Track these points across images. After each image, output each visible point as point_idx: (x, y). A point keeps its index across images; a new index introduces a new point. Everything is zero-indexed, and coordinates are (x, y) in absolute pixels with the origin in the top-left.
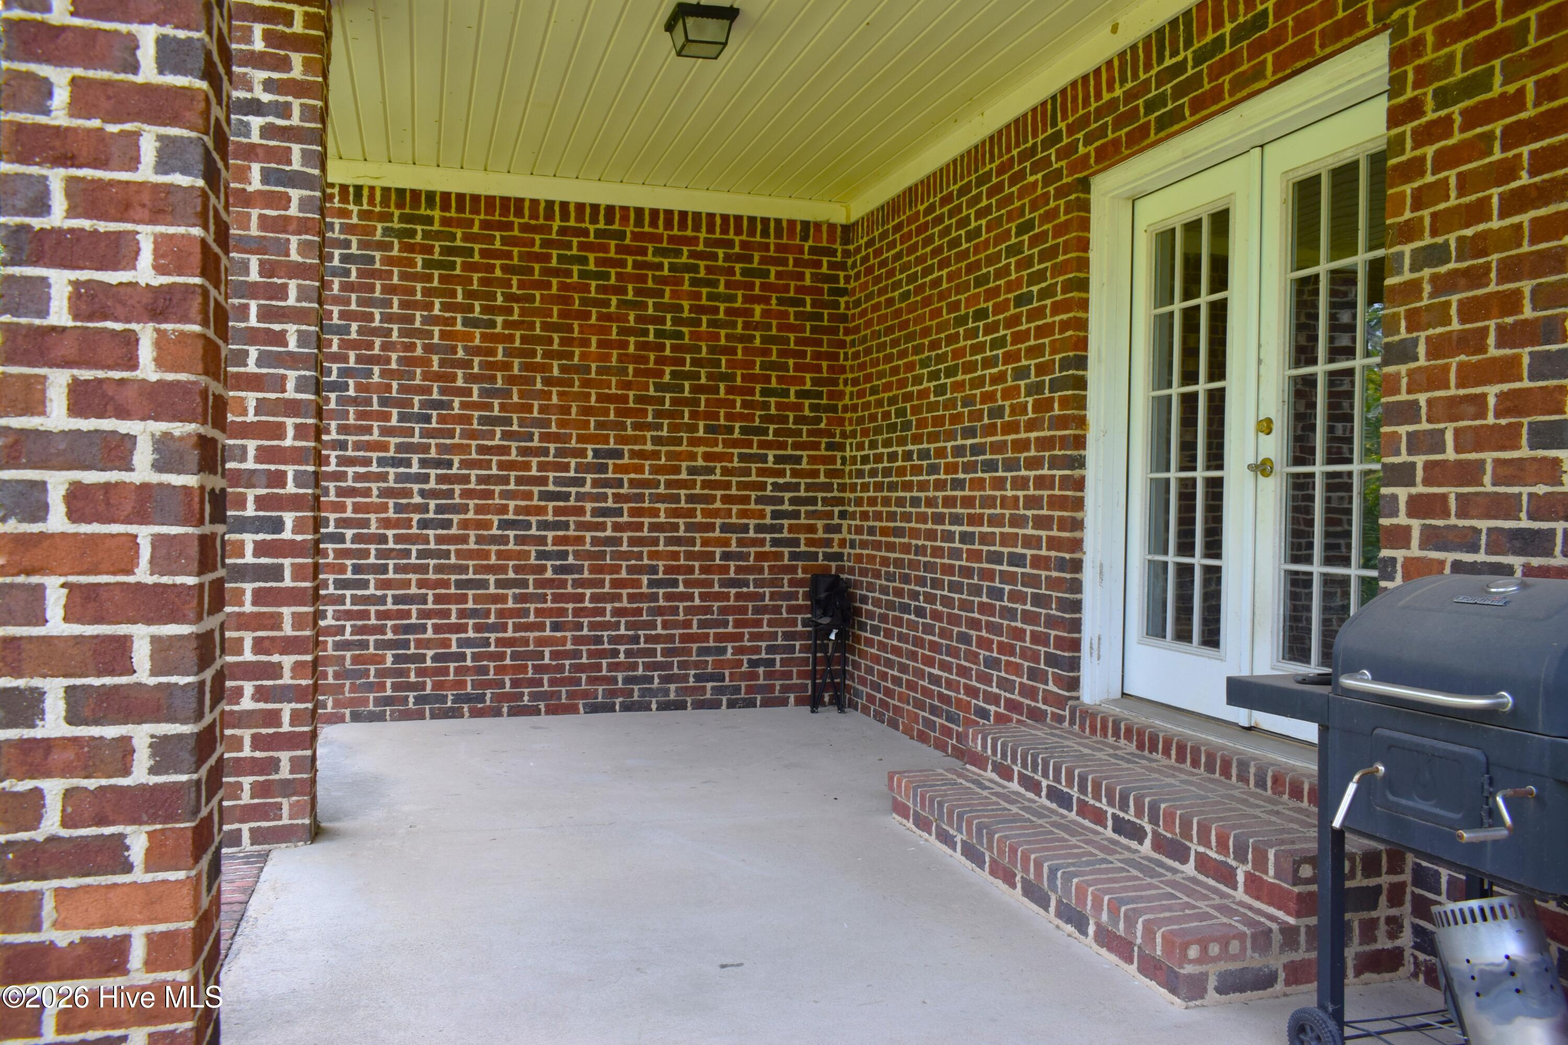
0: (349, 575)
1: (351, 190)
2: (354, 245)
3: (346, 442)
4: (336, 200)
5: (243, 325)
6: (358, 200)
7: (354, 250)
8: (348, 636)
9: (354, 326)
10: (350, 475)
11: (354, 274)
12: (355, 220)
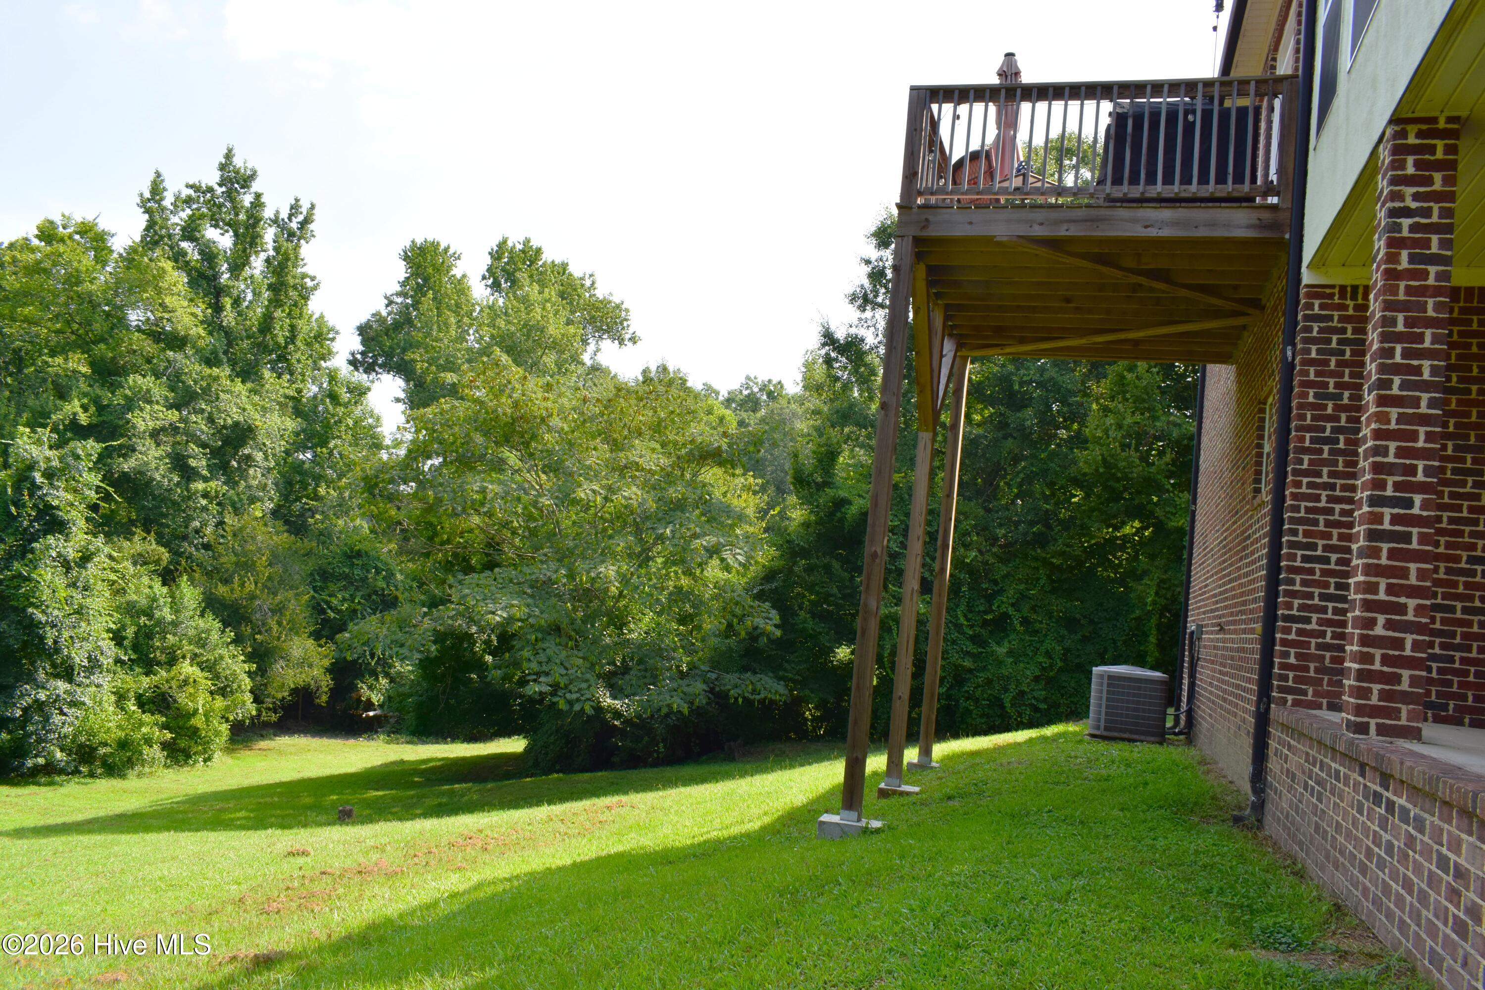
0: (1332, 590)
1: (1349, 289)
2: (1349, 331)
3: (1335, 484)
4: (1336, 297)
5: (1390, 361)
6: (1354, 297)
7: (1349, 335)
8: (1328, 639)
9: (1346, 394)
10: (1337, 511)
11: (1348, 353)
12: (1351, 312)
